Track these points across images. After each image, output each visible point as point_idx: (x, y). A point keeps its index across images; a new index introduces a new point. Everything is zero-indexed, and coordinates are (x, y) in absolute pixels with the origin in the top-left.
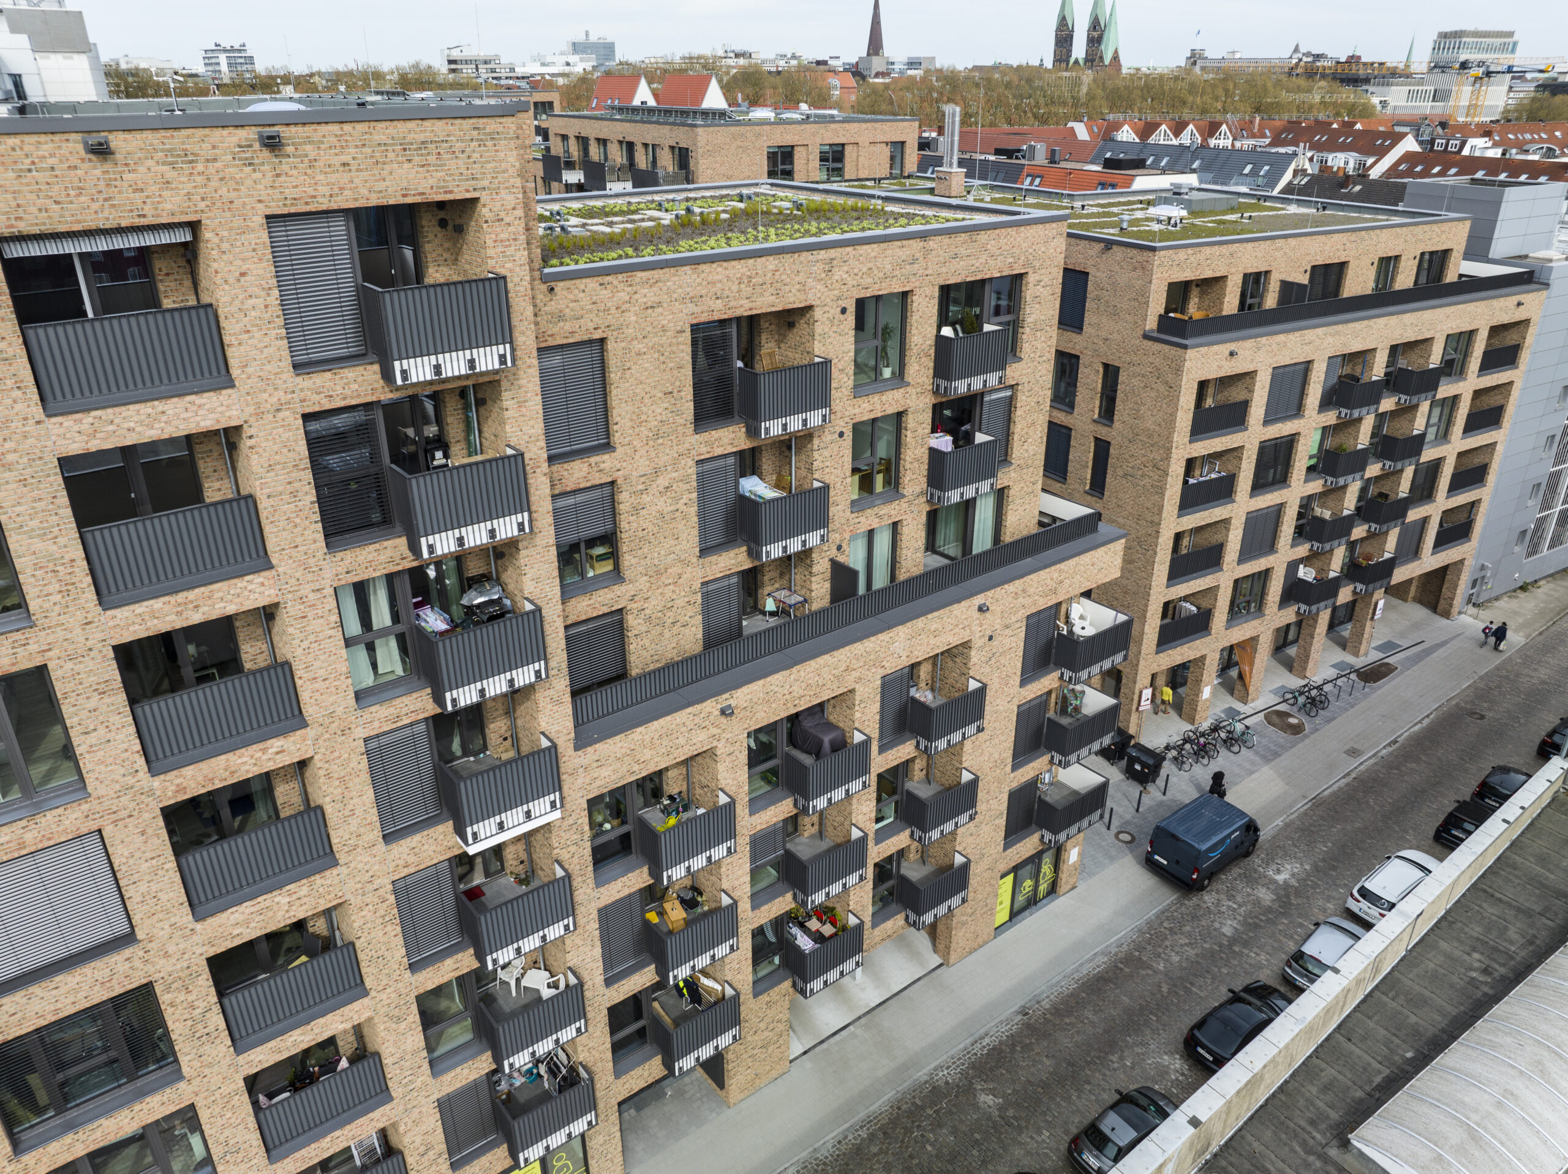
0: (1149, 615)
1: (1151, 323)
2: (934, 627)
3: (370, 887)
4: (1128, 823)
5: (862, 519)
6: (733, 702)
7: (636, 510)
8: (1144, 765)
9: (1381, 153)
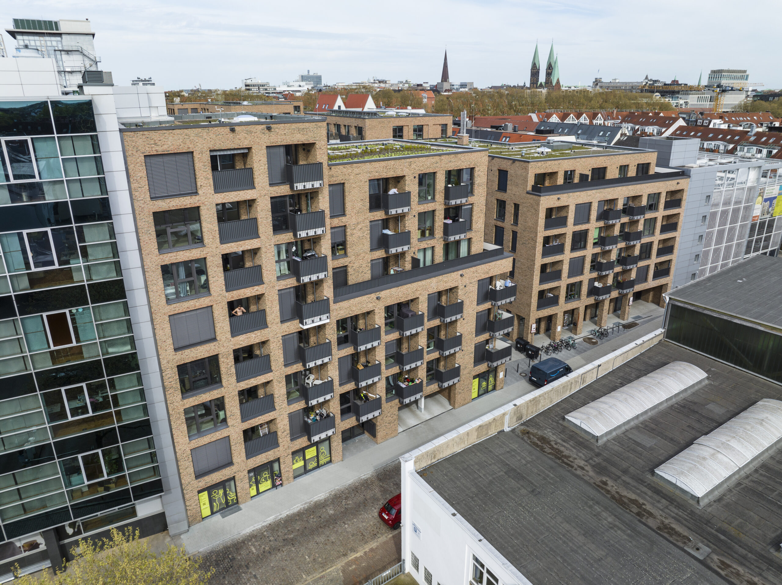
0: (533, 295)
1: (529, 188)
2: (445, 280)
3: (276, 336)
4: (525, 371)
5: (422, 244)
6: (380, 296)
7: (352, 235)
8: (532, 351)
9: (668, 126)
